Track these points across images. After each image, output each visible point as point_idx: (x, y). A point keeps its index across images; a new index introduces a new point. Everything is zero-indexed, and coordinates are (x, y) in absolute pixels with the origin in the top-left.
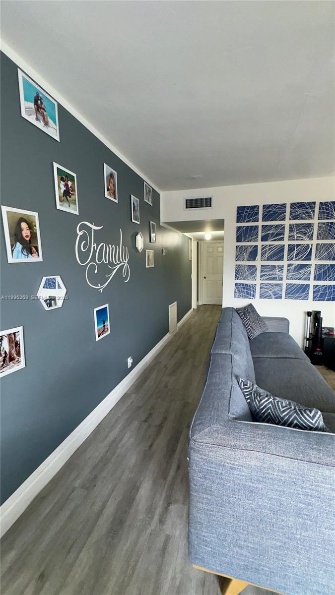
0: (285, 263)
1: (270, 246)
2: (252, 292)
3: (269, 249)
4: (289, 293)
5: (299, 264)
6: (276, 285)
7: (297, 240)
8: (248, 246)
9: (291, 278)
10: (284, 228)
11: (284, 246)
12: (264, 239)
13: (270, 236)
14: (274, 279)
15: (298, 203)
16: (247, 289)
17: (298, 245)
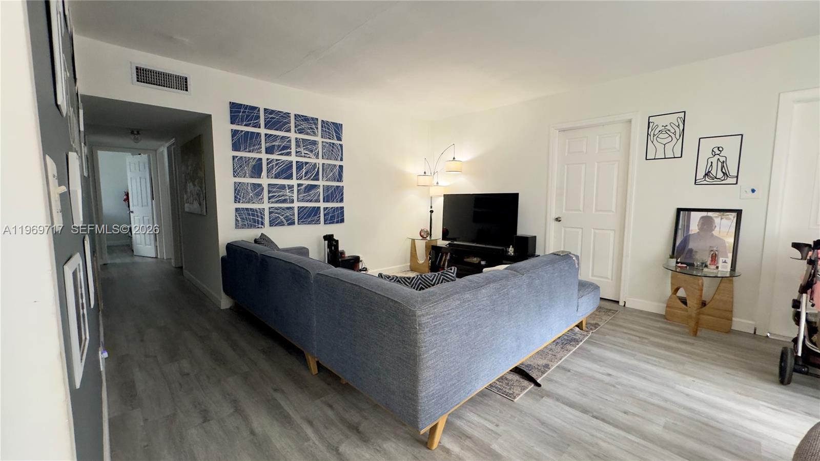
0: (294, 182)
1: (277, 160)
2: (260, 219)
3: (277, 164)
4: (302, 217)
5: (308, 185)
6: (288, 208)
7: (305, 157)
8: (249, 159)
9: (303, 201)
10: (290, 141)
11: (292, 162)
12: (269, 151)
13: (276, 148)
14: (284, 201)
15: (302, 116)
16: (253, 215)
17: (306, 163)
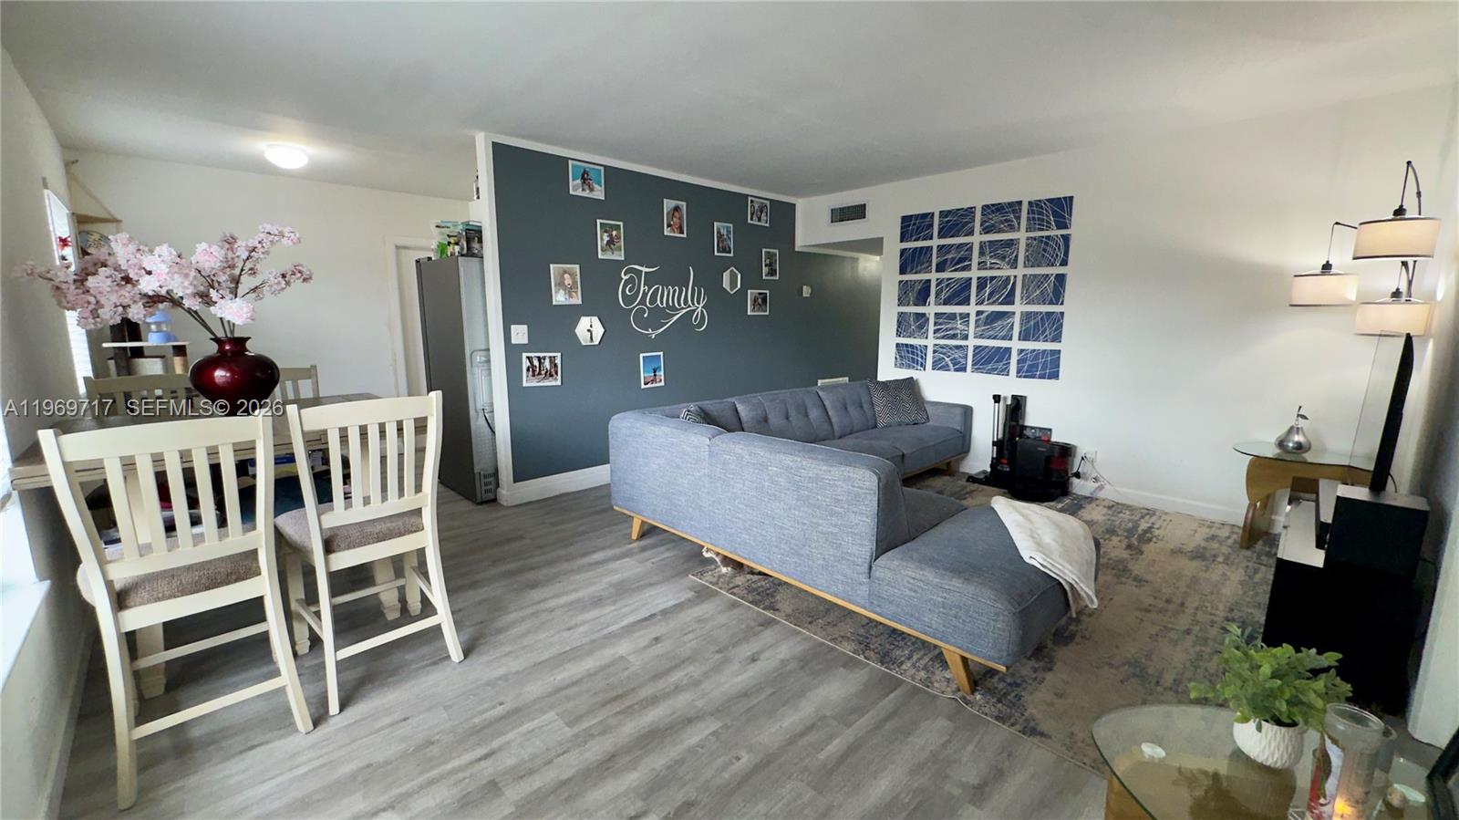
0: (972, 309)
1: (949, 279)
2: (920, 359)
3: (947, 286)
4: (978, 362)
5: (993, 312)
6: (958, 347)
7: (991, 268)
8: (915, 282)
9: (981, 337)
10: (970, 249)
11: (971, 279)
12: (940, 268)
13: (949, 262)
14: (954, 337)
15: (993, 205)
16: (913, 353)
17: (993, 278)
